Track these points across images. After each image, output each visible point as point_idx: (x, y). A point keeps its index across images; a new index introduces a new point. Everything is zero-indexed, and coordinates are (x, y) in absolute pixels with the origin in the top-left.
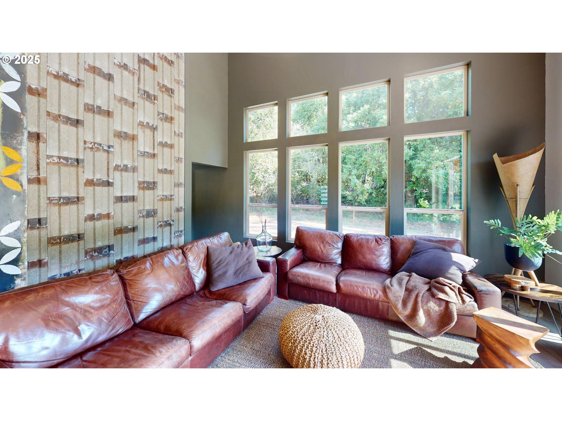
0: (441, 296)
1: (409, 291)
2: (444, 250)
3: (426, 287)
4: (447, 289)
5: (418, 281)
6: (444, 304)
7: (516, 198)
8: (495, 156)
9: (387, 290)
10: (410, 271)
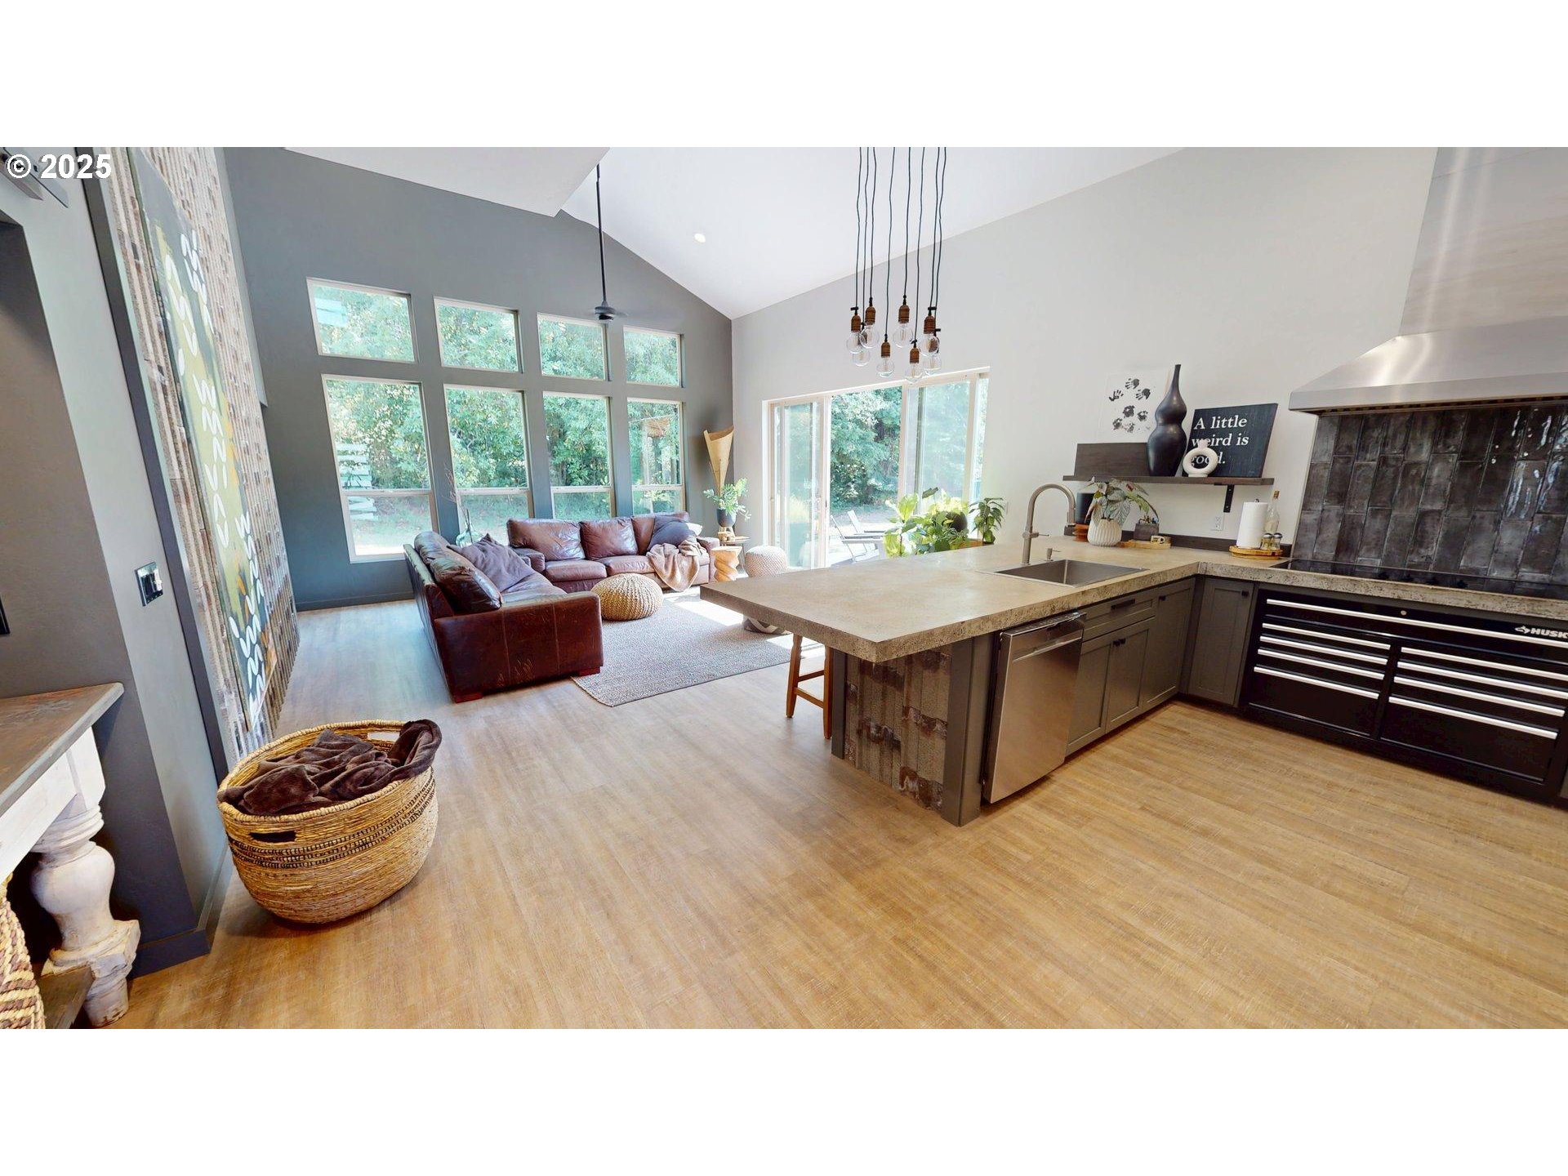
0: (689, 553)
1: (667, 556)
2: (680, 521)
3: (678, 551)
4: (691, 547)
5: (670, 547)
6: (691, 558)
7: (719, 470)
8: (706, 432)
9: (653, 559)
10: (661, 543)
